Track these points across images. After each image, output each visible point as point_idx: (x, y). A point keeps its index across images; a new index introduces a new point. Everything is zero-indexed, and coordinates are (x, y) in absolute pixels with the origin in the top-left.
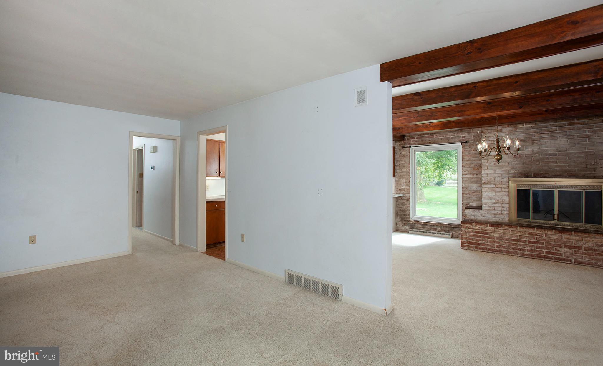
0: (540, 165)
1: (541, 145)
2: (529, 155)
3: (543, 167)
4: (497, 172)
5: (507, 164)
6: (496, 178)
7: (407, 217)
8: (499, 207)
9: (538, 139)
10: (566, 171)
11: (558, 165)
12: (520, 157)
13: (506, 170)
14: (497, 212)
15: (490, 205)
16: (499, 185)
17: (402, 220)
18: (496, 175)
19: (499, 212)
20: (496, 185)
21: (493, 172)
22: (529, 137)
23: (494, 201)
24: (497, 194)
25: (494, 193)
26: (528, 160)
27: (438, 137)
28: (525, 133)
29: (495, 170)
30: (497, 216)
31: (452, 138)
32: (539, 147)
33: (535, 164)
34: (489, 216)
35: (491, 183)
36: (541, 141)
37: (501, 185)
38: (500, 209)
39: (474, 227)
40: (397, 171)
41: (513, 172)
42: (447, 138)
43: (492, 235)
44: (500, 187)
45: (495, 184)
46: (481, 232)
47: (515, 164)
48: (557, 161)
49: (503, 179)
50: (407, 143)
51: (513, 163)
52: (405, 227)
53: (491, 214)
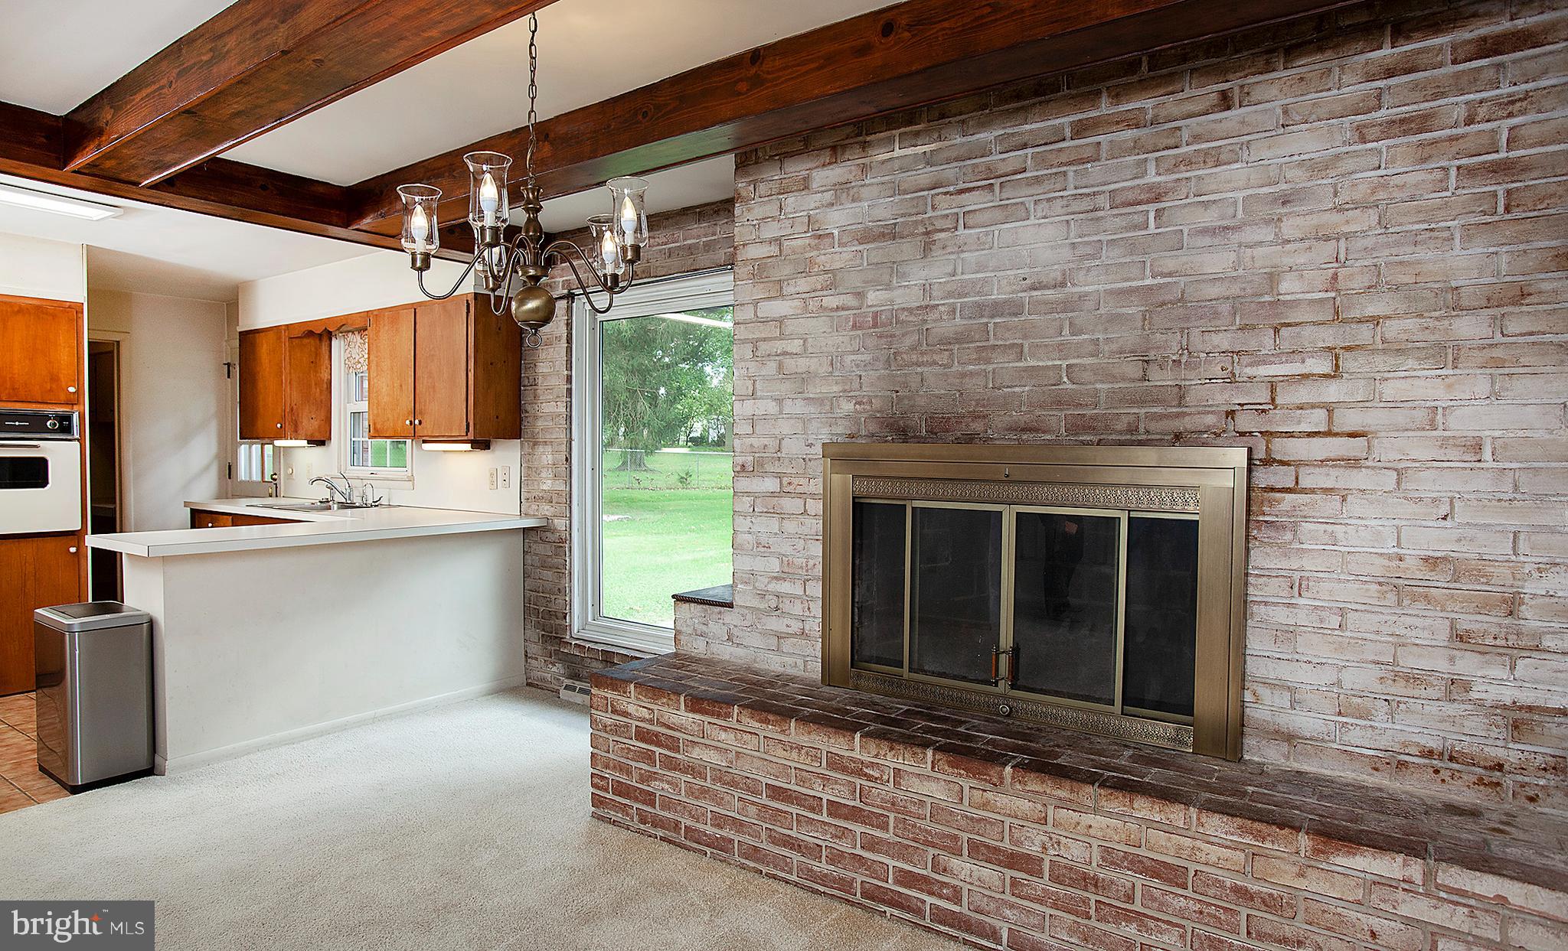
0: (956, 367)
1: (963, 255)
2: (910, 310)
3: (967, 379)
4: (789, 407)
5: (826, 368)
6: (783, 442)
7: (558, 622)
8: (793, 598)
9: (948, 224)
10: (1059, 403)
11: (1026, 369)
12: (875, 325)
13: (819, 401)
14: (786, 621)
15: (762, 583)
16: (796, 481)
17: (543, 635)
18: (785, 427)
19: (796, 626)
20: (785, 480)
21: (772, 407)
22: (914, 211)
23: (775, 565)
24: (790, 526)
25: (774, 525)
26: (909, 341)
27: (658, 245)
28: (898, 190)
29: (780, 401)
30: (787, 645)
31: (708, 247)
32: (950, 269)
33: (935, 363)
34: (755, 640)
35: (769, 468)
36: (961, 230)
37: (802, 481)
38: (797, 609)
39: (631, 709)
40: (527, 412)
41: (848, 407)
42: (690, 247)
43: (696, 753)
44: (800, 490)
45: (779, 476)
46: (657, 734)
47: (857, 366)
48: (1022, 345)
49: (810, 445)
50: (561, 280)
51: (848, 359)
52: (554, 669)
53: (765, 634)
